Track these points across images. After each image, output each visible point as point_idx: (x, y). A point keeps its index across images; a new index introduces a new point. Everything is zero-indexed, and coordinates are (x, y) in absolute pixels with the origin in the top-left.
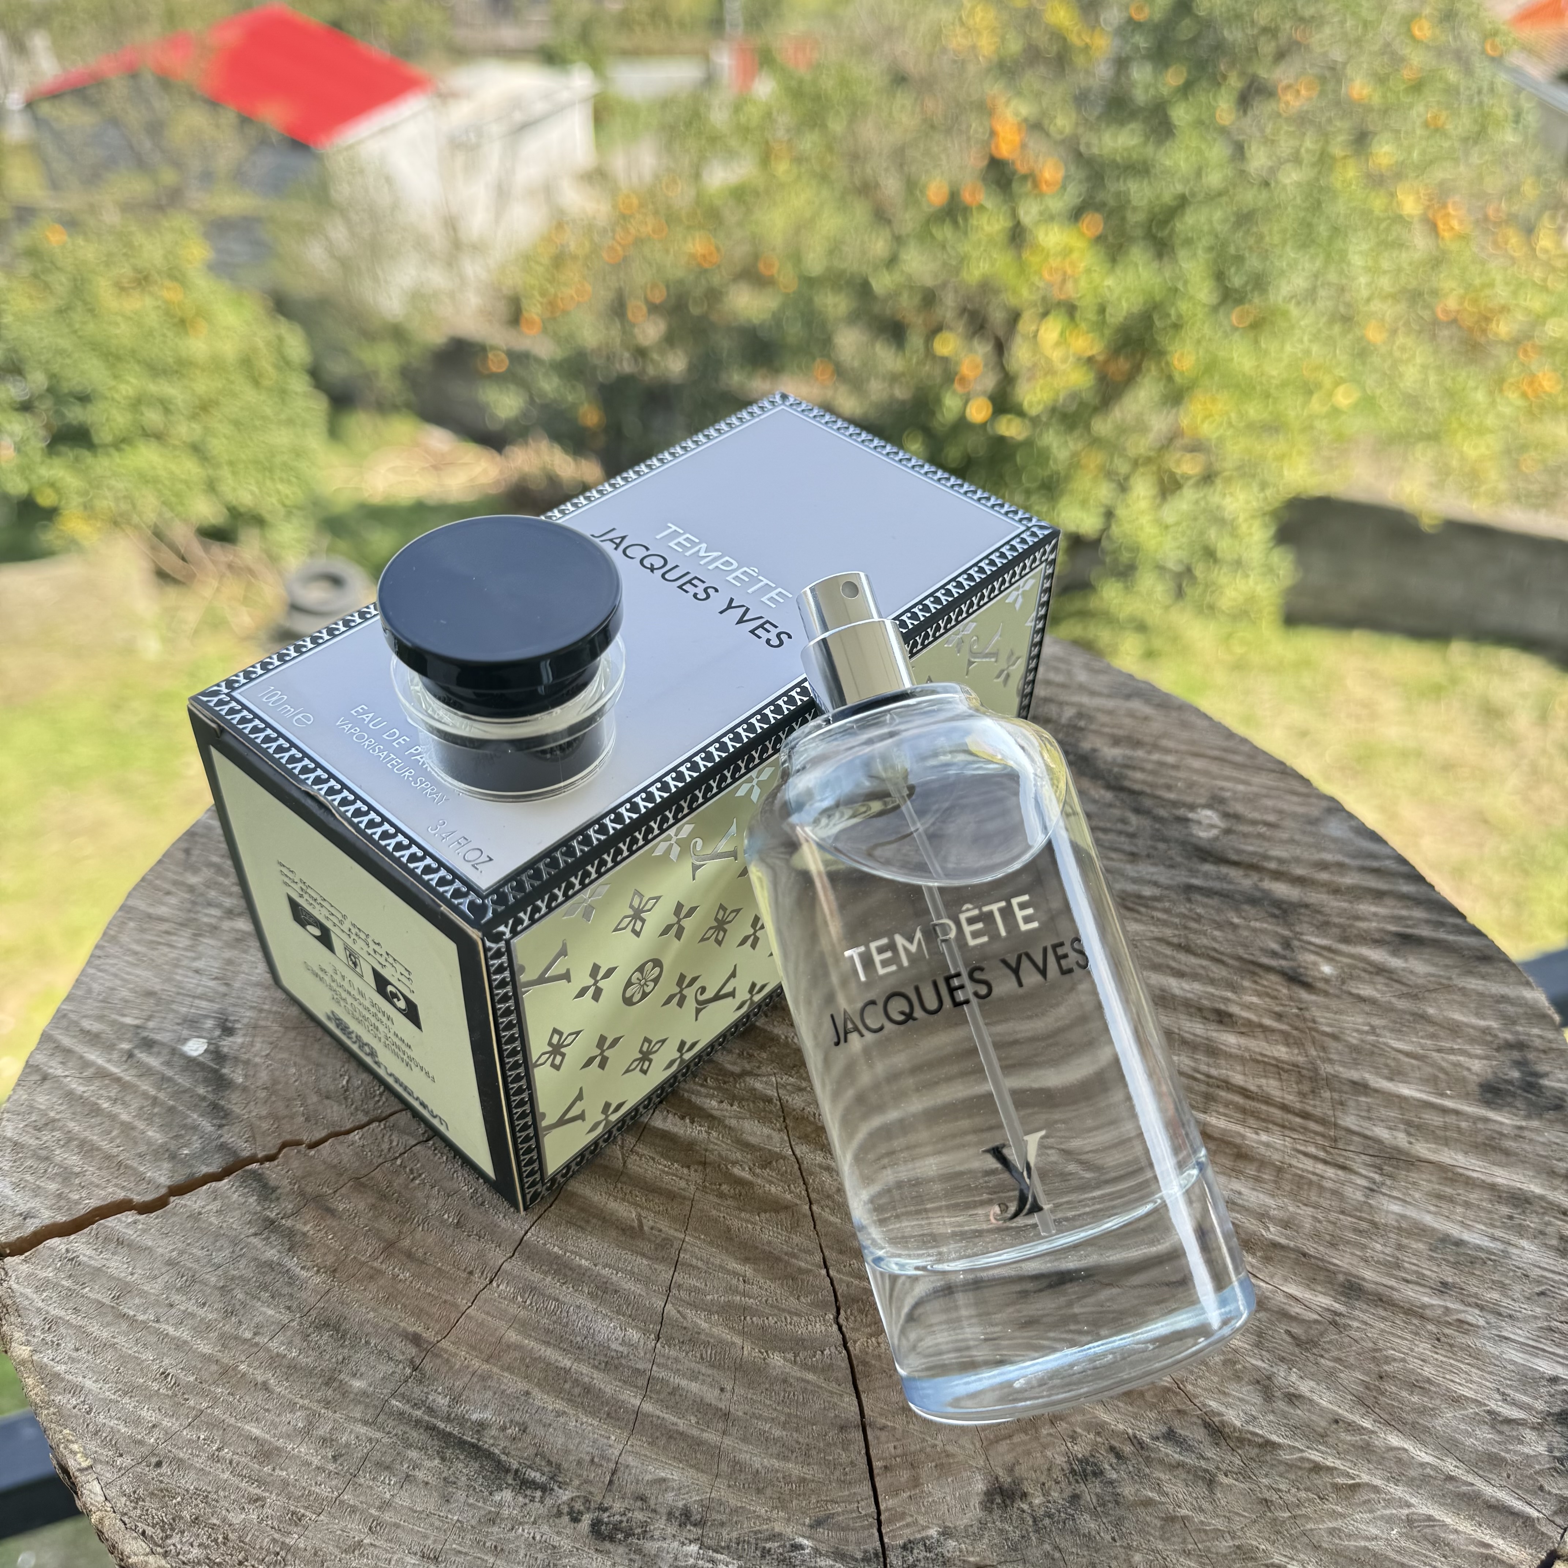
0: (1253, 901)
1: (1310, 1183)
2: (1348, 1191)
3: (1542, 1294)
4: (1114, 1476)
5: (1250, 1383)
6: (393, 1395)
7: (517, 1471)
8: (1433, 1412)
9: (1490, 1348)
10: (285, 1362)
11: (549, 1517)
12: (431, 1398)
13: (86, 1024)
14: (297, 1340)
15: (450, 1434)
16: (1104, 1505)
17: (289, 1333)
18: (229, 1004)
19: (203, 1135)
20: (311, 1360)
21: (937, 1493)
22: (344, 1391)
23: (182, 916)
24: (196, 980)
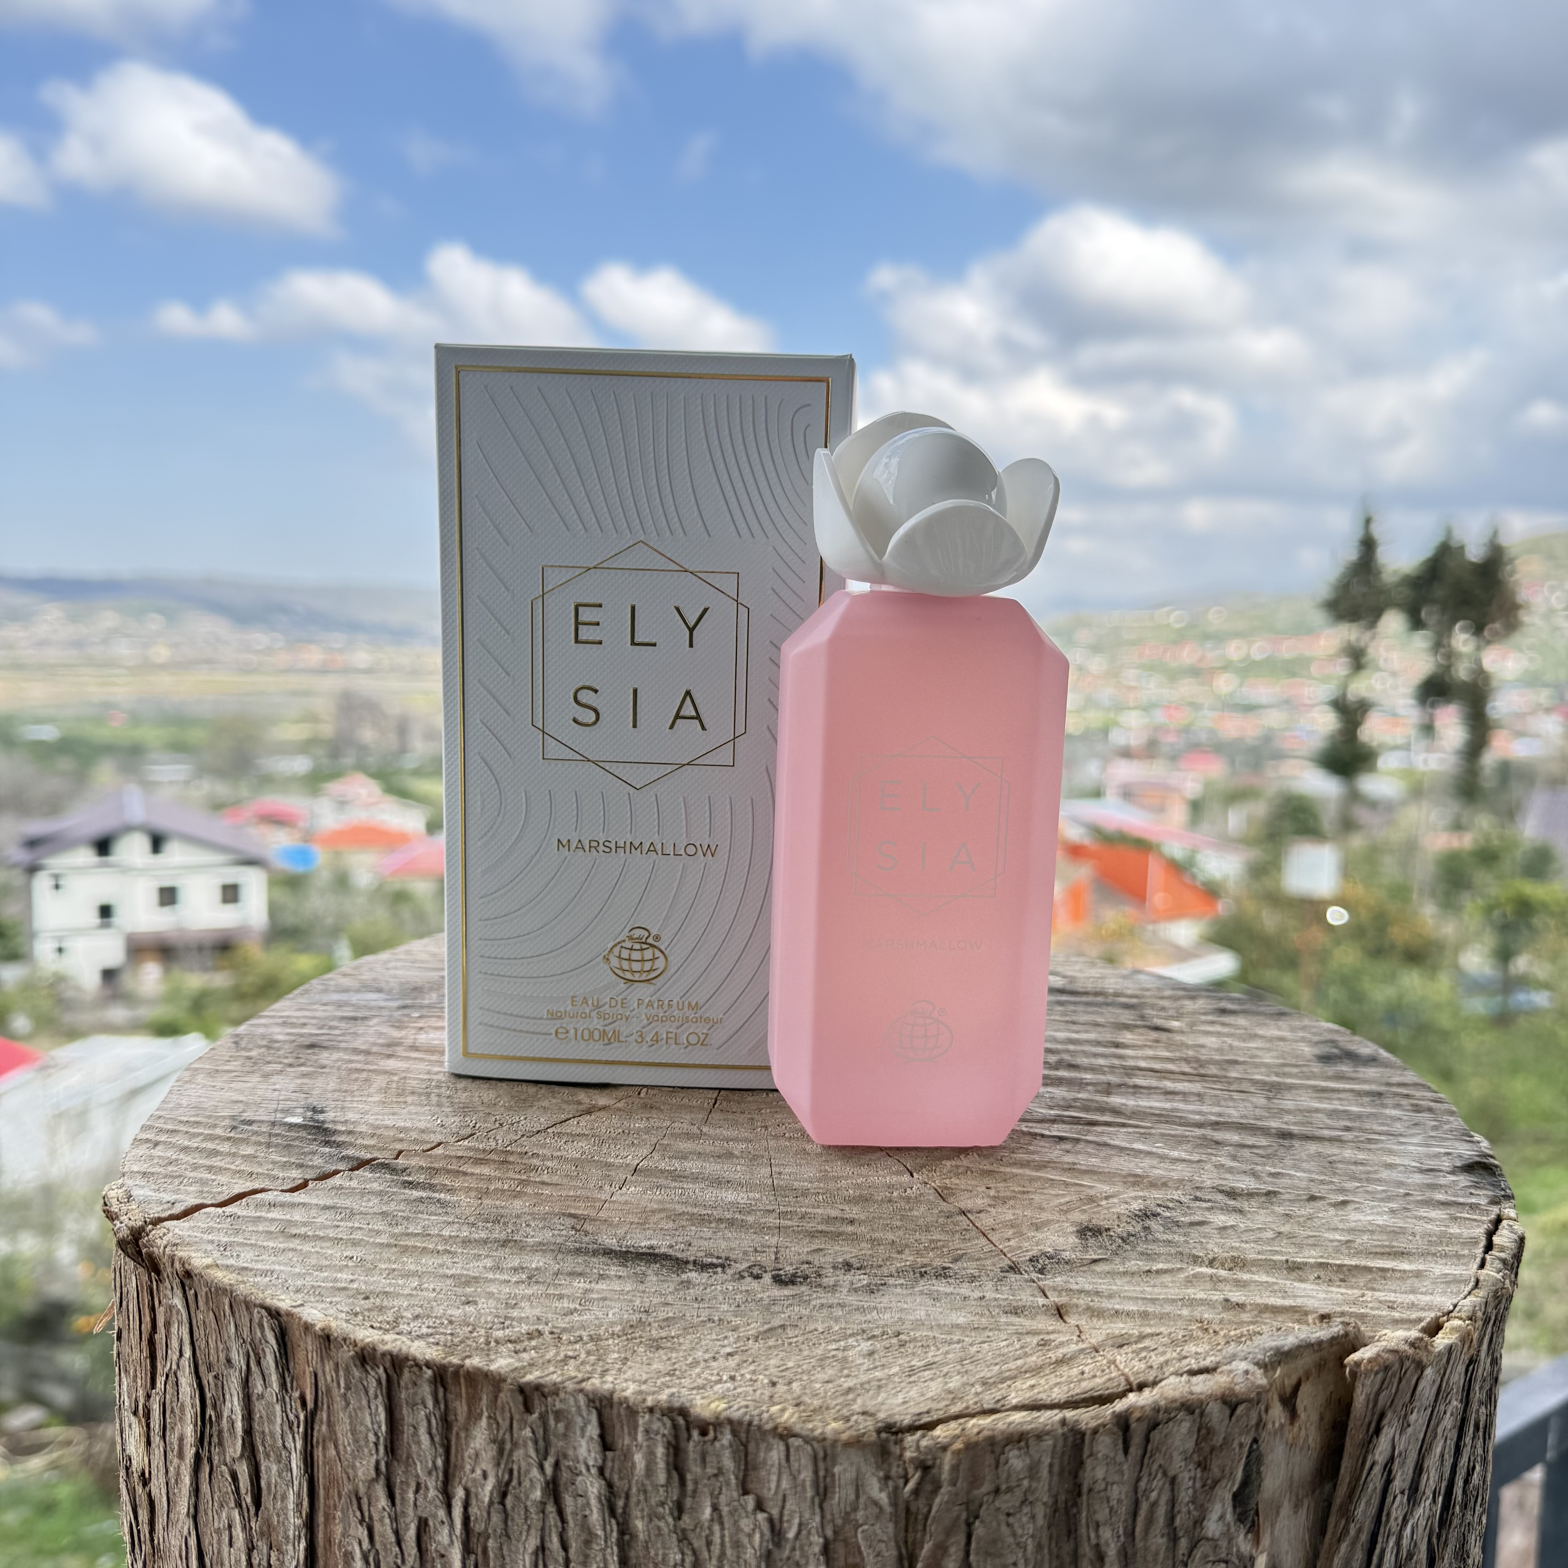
0: (1107, 1004)
1: (1226, 1099)
2: (1254, 1100)
3: (1416, 1124)
4: (1170, 1215)
5: (1238, 1173)
6: (567, 1242)
7: (695, 1262)
8: (1376, 1172)
9: (1395, 1147)
10: (460, 1239)
11: (735, 1280)
12: (600, 1241)
13: (185, 1118)
14: (465, 1228)
15: (627, 1252)
16: (1169, 1229)
17: (456, 1226)
18: (313, 1101)
19: (323, 1155)
20: (483, 1235)
21: (1040, 1236)
22: (521, 1247)
23: (248, 1069)
24: (277, 1093)
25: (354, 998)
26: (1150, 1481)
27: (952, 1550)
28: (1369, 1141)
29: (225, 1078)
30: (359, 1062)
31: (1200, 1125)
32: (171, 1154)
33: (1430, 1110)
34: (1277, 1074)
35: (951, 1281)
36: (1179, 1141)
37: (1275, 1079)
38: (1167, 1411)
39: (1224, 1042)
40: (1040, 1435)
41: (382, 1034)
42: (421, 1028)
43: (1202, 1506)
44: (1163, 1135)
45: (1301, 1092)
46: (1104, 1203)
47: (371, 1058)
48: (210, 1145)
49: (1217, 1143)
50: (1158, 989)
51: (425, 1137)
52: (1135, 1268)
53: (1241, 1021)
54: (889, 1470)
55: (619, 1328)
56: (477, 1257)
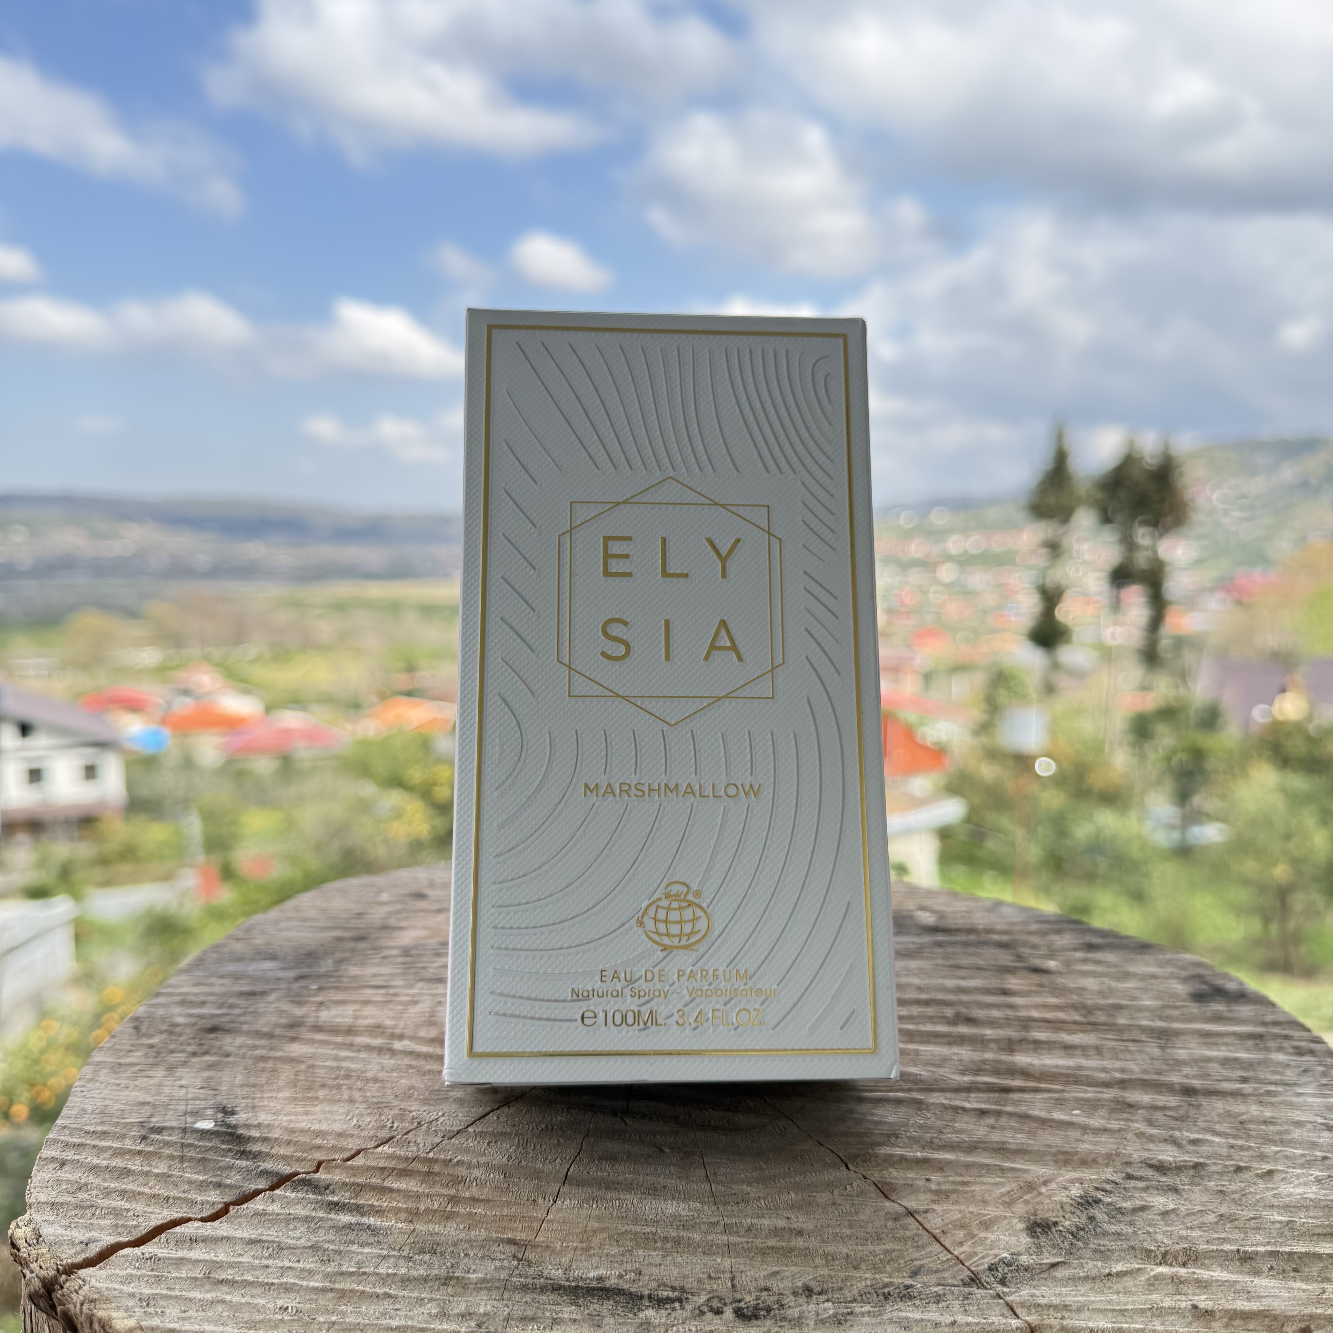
0: (983, 943)
1: (1122, 1051)
2: (1149, 1050)
3: (1305, 1071)
4: (1110, 1200)
5: (1160, 1142)
6: (511, 1276)
7: (650, 1297)
8: (1287, 1132)
9: (1295, 1099)
10: (398, 1277)
11: (694, 1318)
12: (545, 1273)
13: (89, 1128)
14: (402, 1262)
15: (577, 1287)
16: (1114, 1217)
17: (392, 1260)
18: (222, 1099)
19: (240, 1170)
20: (422, 1272)
21: (992, 1237)
22: (463, 1285)
23: (151, 1060)
24: (184, 1091)
25: (252, 968)
28: (1268, 1093)
29: (128, 1074)
30: (263, 1047)
31: (1107, 1085)
32: (78, 1176)
33: (1312, 1052)
34: (1161, 1018)
35: (918, 1302)
36: (1092, 1106)
37: (1159, 1024)
39: (1103, 983)
41: (283, 1011)
42: (321, 1003)
44: (1077, 1100)
45: (1188, 1038)
46: (1043, 1190)
47: (275, 1042)
48: (118, 1162)
49: (1130, 1106)
50: (1024, 923)
51: (344, 1143)
52: (1094, 1272)
53: (1110, 957)
56: (420, 1301)
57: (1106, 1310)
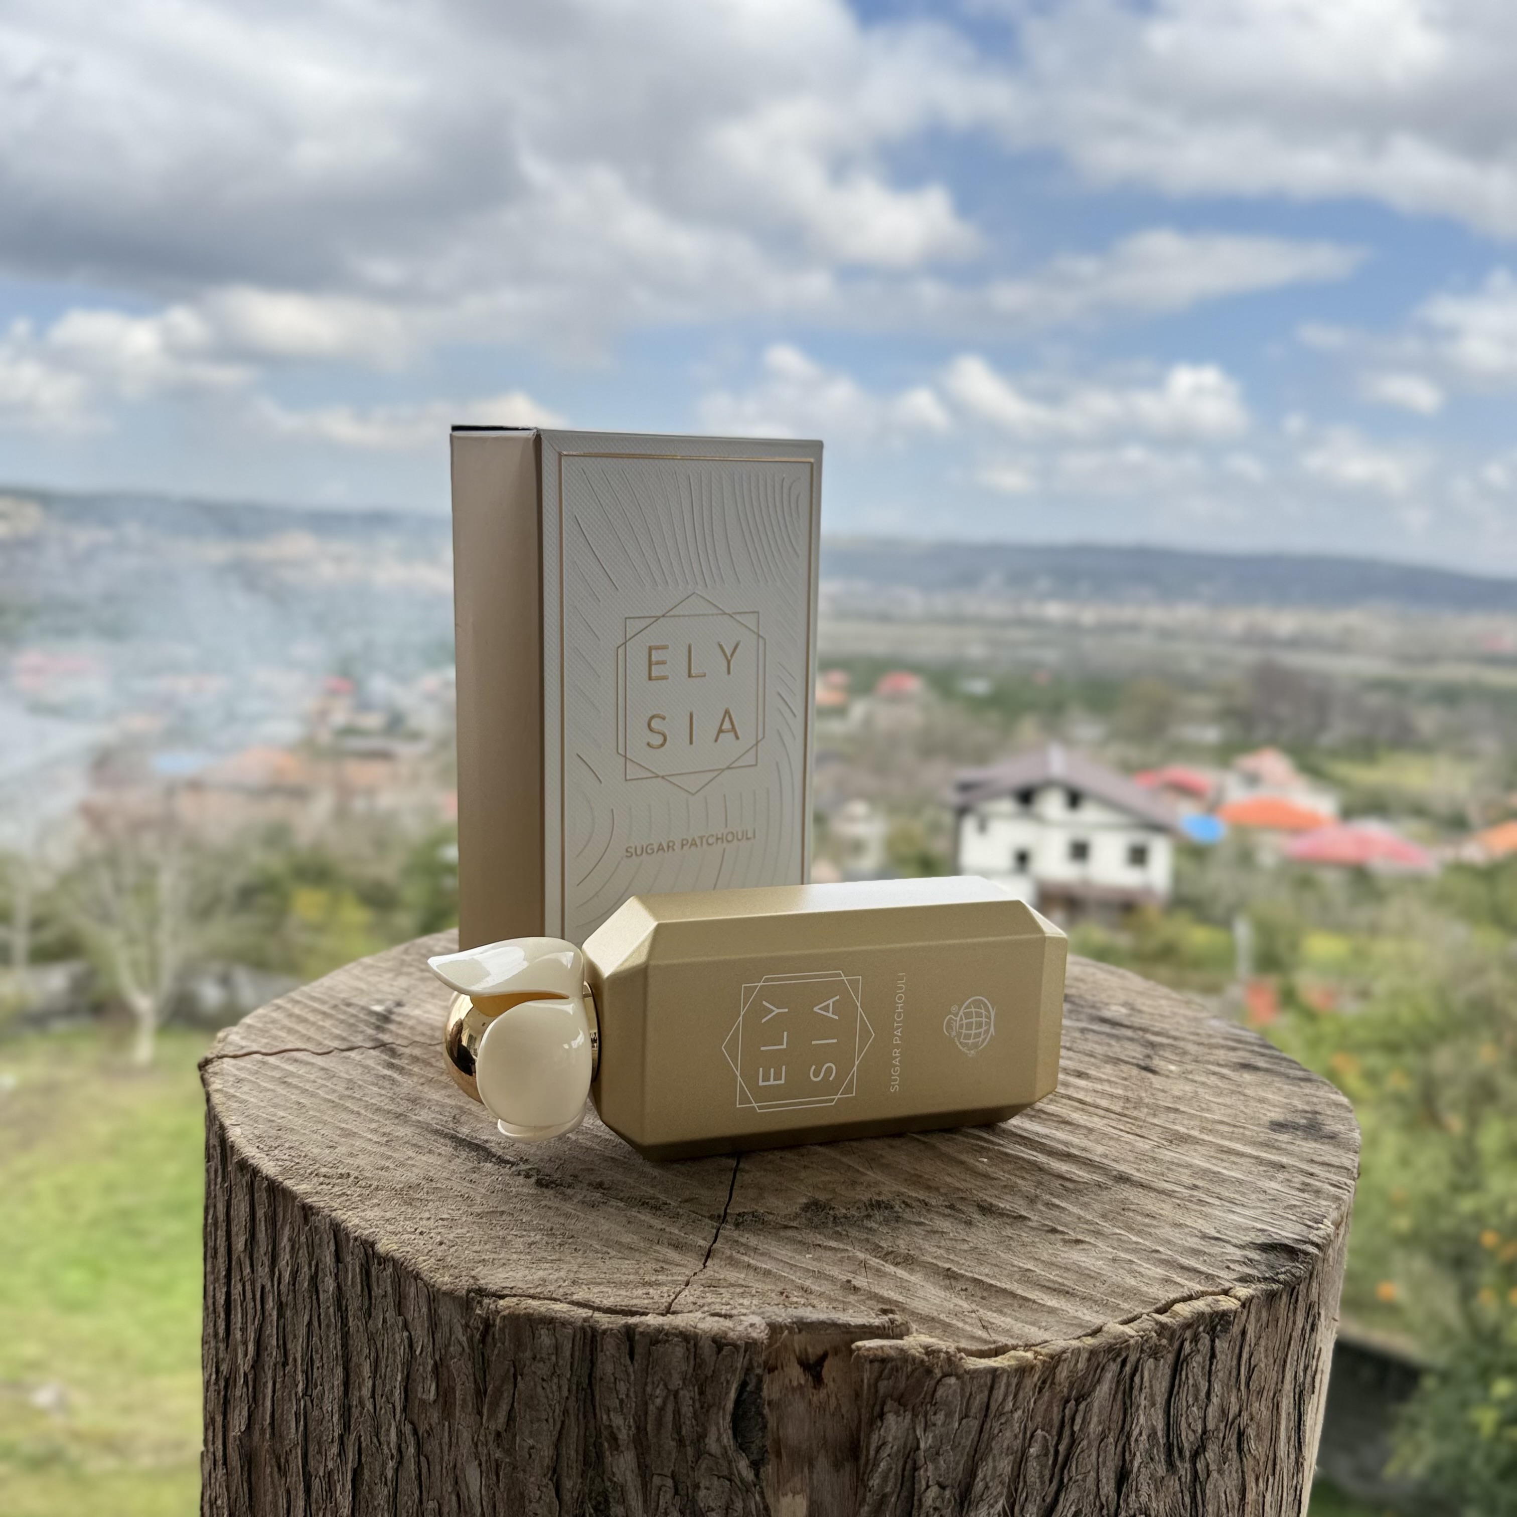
0: (1131, 1039)
1: (1112, 1138)
2: (1139, 1144)
3: (1276, 1200)
6: (437, 1124)
7: (499, 1157)
9: (1219, 1213)
10: (375, 1107)
11: (510, 1175)
12: (459, 1129)
13: (314, 994)
14: (387, 1101)
15: (465, 1140)
16: (886, 1220)
17: (383, 1098)
18: (405, 997)
19: (366, 1035)
20: (392, 1108)
21: (770, 1200)
22: (405, 1120)
23: (393, 968)
24: (390, 988)
26: (654, 1389)
27: (506, 1395)
28: (1199, 1202)
31: (1051, 1153)
32: (278, 1016)
33: (1316, 1192)
34: (1203, 1130)
35: (659, 1213)
36: (1008, 1160)
37: (1193, 1132)
38: (666, 1334)
39: (1194, 1092)
40: (564, 1323)
43: (703, 1425)
44: (999, 1153)
46: (860, 1189)
48: (308, 1015)
49: (1041, 1170)
52: (810, 1241)
54: (469, 1321)
55: (402, 1186)
56: (372, 1121)
57: (782, 1261)
